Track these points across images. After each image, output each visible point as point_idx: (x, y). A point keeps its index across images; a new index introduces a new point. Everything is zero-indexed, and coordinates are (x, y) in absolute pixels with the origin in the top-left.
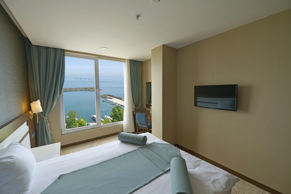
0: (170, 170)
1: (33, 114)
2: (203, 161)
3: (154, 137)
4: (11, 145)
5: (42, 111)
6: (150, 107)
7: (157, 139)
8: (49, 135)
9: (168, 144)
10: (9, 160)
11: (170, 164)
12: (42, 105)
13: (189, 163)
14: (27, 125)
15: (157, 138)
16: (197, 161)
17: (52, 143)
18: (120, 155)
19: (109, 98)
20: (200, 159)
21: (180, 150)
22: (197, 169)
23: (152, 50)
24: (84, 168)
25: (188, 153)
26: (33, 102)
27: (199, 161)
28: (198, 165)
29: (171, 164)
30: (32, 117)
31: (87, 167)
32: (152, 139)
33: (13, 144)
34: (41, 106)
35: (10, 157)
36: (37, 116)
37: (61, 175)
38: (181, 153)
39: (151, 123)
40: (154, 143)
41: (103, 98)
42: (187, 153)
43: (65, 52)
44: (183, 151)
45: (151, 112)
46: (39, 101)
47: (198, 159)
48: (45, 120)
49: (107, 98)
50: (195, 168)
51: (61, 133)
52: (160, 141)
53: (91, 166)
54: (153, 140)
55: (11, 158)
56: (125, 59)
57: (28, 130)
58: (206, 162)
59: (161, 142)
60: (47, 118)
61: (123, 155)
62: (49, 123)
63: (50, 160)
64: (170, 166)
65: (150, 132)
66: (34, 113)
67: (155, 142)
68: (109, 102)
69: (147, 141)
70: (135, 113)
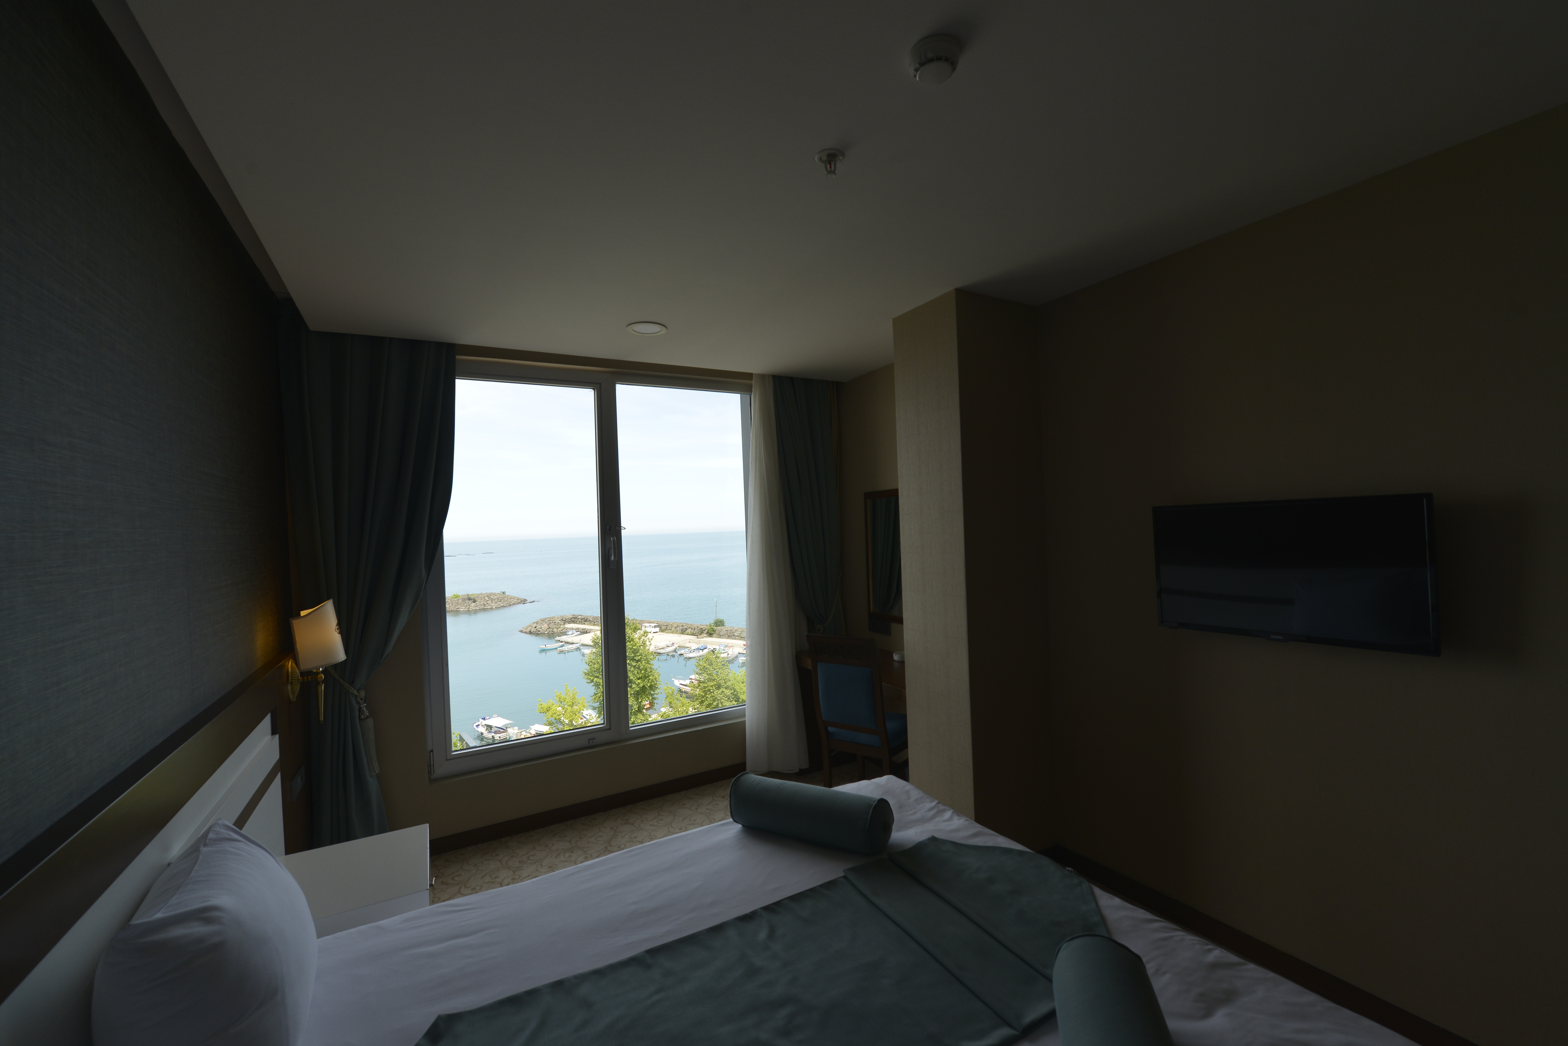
0: (1051, 1015)
1: (302, 674)
2: (1252, 970)
3: (929, 804)
4: (205, 845)
5: (341, 656)
6: (894, 626)
7: (951, 819)
8: (373, 784)
9: (1020, 853)
10: (197, 929)
11: (1051, 981)
12: (344, 628)
13: (1167, 977)
14: (274, 733)
15: (948, 814)
16: (1215, 966)
17: (382, 831)
18: (748, 910)
19: (577, 630)
20: (1232, 958)
21: (1098, 891)
22: (1219, 1020)
23: (898, 322)
24: (558, 985)
25: (1149, 916)
26: (303, 613)
27: (1230, 966)
28: (1228, 997)
29: (1054, 979)
30: (297, 688)
31: (576, 977)
32: (918, 815)
33: (211, 835)
34: (340, 633)
35: (204, 915)
36: (318, 684)
37: (439, 1018)
38: (1106, 912)
39: (904, 718)
40: (933, 839)
41: (542, 634)
42: (1141, 914)
43: (458, 357)
44: (1117, 901)
45: (896, 657)
46: (329, 607)
47: (1217, 954)
48: (354, 702)
49: (565, 634)
50: (1208, 1013)
51: (429, 773)
52: (972, 831)
53: (599, 973)
54: (923, 820)
55: (208, 921)
56: (749, 376)
57: (275, 756)
58: (1271, 975)
59: (975, 835)
60: (363, 694)
61: (767, 908)
62: (370, 722)
63: (382, 923)
64: (1050, 994)
65: (901, 771)
66: (305, 665)
67: (937, 835)
68: (578, 649)
69: (894, 827)
70: (808, 663)
